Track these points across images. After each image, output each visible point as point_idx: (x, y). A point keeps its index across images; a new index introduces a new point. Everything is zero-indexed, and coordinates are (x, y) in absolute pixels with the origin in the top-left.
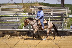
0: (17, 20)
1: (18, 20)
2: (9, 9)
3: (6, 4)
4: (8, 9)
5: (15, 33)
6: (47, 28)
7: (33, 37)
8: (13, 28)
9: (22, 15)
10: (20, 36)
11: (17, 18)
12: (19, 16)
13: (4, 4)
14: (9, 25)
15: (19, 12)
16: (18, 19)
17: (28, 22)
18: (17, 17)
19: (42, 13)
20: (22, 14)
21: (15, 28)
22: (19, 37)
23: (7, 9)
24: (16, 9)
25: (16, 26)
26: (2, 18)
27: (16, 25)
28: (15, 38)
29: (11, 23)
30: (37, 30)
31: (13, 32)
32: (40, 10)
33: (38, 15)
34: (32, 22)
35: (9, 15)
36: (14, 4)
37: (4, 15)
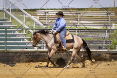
0: (105, 35)
1: (107, 35)
2: (92, 16)
3: (88, 9)
4: (90, 16)
5: (103, 55)
6: (72, 47)
7: (48, 64)
8: (100, 48)
9: (113, 28)
10: (110, 61)
11: (105, 32)
12: (109, 28)
13: (84, 9)
14: (93, 43)
15: (109, 22)
16: (107, 33)
17: (40, 37)
18: (106, 30)
19: (62, 22)
20: (113, 24)
21: (102, 48)
22: (109, 63)
23: (88, 16)
24: (103, 17)
25: (104, 45)
26: (81, 32)
27: (104, 43)
28: (102, 64)
29: (96, 40)
30: (54, 52)
31: (99, 55)
32: (60, 16)
33: (56, 25)
34: (46, 38)
35: (92, 27)
36: (100, 9)
37: (83, 27)
